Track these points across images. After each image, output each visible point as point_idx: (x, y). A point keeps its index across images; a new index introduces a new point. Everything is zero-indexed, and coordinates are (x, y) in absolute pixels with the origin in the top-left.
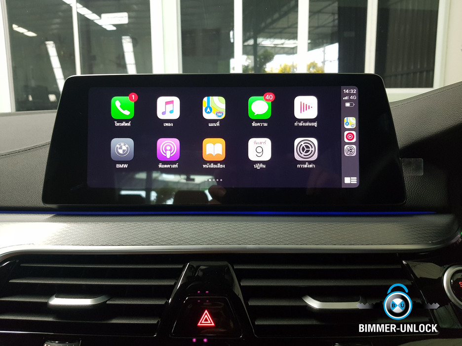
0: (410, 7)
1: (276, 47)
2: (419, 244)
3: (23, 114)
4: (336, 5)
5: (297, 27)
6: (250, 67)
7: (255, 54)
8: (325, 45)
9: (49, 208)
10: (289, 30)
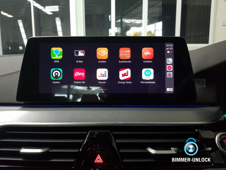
0: (197, 4)
1: (131, 23)
2: (204, 121)
3: (7, 56)
4: (161, 2)
5: (142, 14)
6: (119, 33)
7: (121, 27)
8: (155, 22)
9: (20, 103)
10: (138, 15)
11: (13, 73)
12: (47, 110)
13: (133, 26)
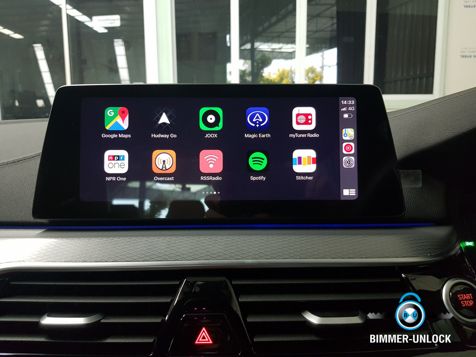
0: (410, 12)
1: (273, 51)
2: (418, 256)
3: (11, 123)
4: (335, 9)
5: (295, 32)
6: (247, 72)
7: (252, 59)
8: (323, 49)
9: (40, 223)
10: (287, 34)
11: (25, 159)
12: (97, 237)
13: (276, 58)
